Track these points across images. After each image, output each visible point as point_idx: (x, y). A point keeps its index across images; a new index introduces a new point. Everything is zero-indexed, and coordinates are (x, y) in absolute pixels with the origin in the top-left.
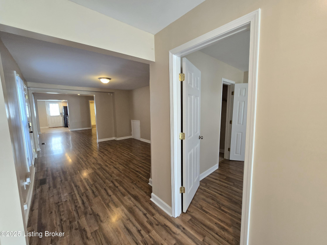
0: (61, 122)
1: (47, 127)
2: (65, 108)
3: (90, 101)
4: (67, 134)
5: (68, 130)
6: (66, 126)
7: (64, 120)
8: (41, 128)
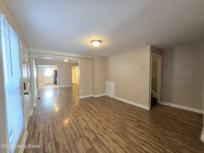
0: (52, 81)
1: (43, 84)
2: (56, 71)
3: (72, 67)
4: (56, 89)
5: (57, 86)
6: (56, 83)
7: (55, 79)
8: (39, 84)
